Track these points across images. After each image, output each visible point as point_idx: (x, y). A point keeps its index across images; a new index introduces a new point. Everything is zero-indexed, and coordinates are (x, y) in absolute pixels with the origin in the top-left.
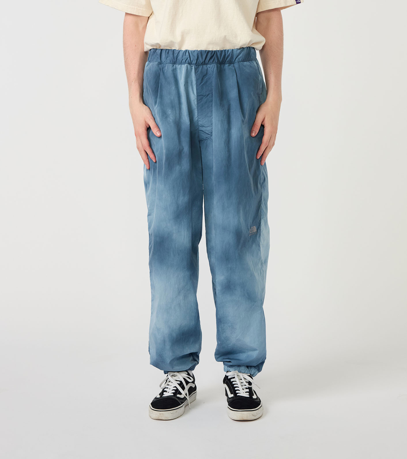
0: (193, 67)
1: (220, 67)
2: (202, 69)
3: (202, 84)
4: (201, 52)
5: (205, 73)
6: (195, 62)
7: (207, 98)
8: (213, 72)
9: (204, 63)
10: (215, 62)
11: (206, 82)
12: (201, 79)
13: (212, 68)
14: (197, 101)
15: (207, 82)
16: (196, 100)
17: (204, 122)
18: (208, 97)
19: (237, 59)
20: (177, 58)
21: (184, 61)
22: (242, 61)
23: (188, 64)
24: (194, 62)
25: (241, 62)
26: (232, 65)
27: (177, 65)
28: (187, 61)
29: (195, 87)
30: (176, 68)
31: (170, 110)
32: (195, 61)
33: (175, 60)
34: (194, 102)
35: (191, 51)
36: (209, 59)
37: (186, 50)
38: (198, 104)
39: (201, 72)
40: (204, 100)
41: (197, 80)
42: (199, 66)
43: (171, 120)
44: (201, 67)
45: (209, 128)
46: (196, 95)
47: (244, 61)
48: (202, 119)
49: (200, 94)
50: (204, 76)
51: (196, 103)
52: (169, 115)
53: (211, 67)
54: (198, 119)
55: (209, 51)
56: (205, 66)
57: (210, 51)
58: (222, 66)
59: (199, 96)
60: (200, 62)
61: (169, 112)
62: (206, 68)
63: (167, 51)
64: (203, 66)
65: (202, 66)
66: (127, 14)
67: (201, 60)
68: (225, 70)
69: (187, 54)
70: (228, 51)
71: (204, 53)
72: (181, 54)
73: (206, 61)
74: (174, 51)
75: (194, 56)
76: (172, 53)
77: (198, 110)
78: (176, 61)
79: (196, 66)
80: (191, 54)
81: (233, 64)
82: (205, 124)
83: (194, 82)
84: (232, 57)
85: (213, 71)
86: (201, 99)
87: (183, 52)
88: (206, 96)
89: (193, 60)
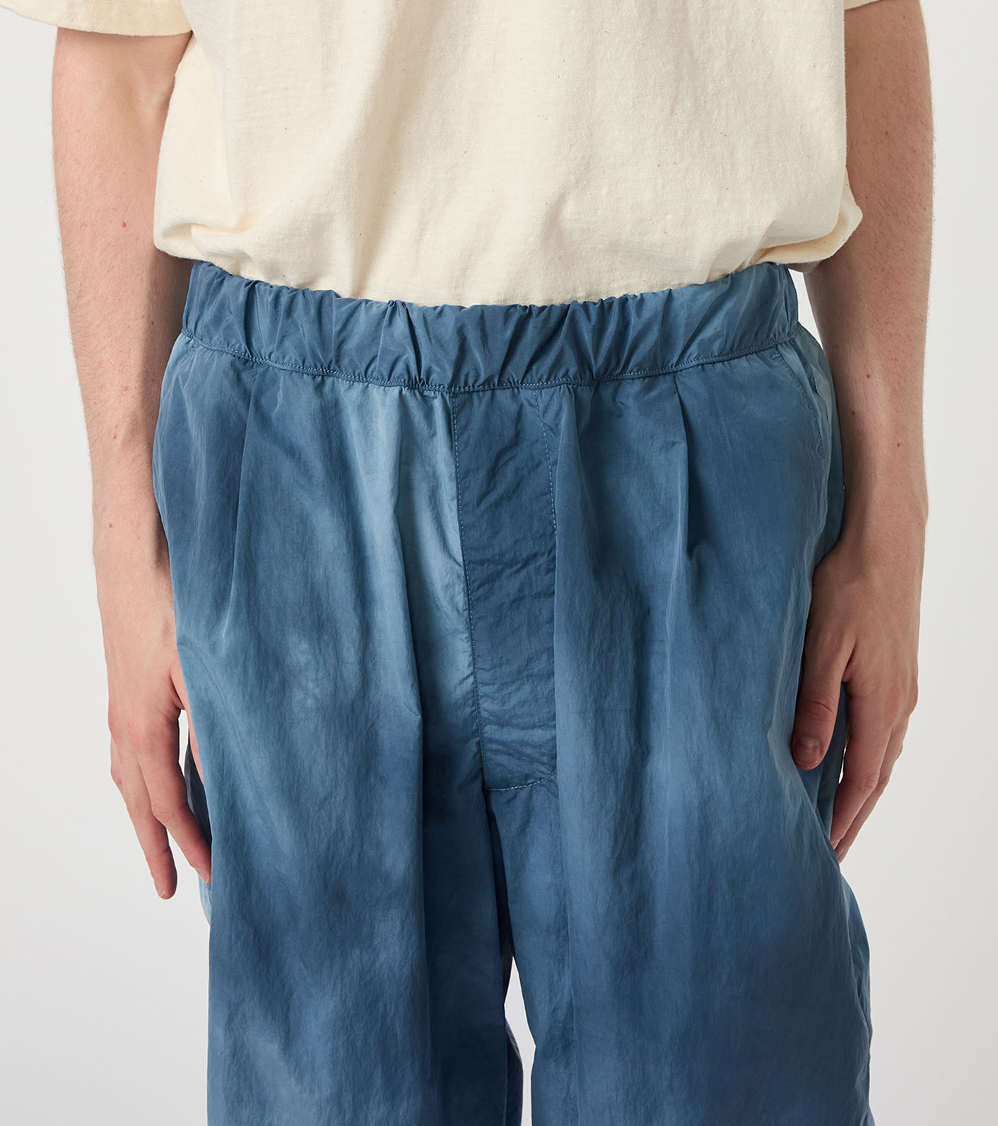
0: (437, 404)
1: (597, 399)
2: (487, 417)
3: (493, 497)
4: (482, 315)
5: (509, 432)
6: (449, 375)
7: (524, 572)
8: (554, 430)
9: (500, 379)
10: (566, 374)
11: (517, 487)
12: (483, 473)
13: (547, 407)
14: (468, 591)
15: (518, 484)
16: (459, 588)
17: (514, 700)
18: (531, 567)
19: (694, 348)
20: (339, 347)
21: (380, 367)
22: (721, 354)
23: (405, 391)
24: (442, 374)
25: (719, 366)
26: (664, 384)
27: (342, 385)
28: (400, 367)
29: (455, 513)
30: (336, 404)
31: (304, 646)
32: (444, 370)
33: (332, 355)
34: (452, 598)
35: (424, 312)
36: (527, 359)
37: (394, 305)
38: (471, 605)
39: (487, 430)
40: (510, 585)
41: (461, 478)
42: (471, 397)
43: (310, 702)
44: (480, 400)
45: (538, 735)
46: (460, 559)
47: (731, 353)
48: (498, 691)
49: (478, 556)
50: (498, 457)
51: (460, 600)
52: (301, 671)
53: (541, 406)
54: (475, 682)
55: (528, 312)
56: (503, 396)
57: (534, 312)
58: (607, 393)
59: (476, 562)
60: (477, 377)
61: (299, 651)
62: (513, 408)
63: (284, 300)
64: (493, 396)
65: (488, 394)
66: (66, 34)
67: (481, 363)
68: (620, 415)
69: (400, 324)
70: (641, 300)
71: (500, 324)
72: (362, 323)
73: (509, 368)
74: (323, 301)
75: (438, 340)
76: (313, 311)
77: (472, 640)
78: (337, 361)
79: (455, 395)
80: (420, 331)
81: (669, 378)
82: (519, 712)
83: (448, 491)
84: (666, 339)
85: (553, 426)
86: (492, 579)
87: (375, 311)
88: (519, 566)
89: (435, 367)
